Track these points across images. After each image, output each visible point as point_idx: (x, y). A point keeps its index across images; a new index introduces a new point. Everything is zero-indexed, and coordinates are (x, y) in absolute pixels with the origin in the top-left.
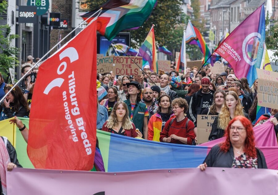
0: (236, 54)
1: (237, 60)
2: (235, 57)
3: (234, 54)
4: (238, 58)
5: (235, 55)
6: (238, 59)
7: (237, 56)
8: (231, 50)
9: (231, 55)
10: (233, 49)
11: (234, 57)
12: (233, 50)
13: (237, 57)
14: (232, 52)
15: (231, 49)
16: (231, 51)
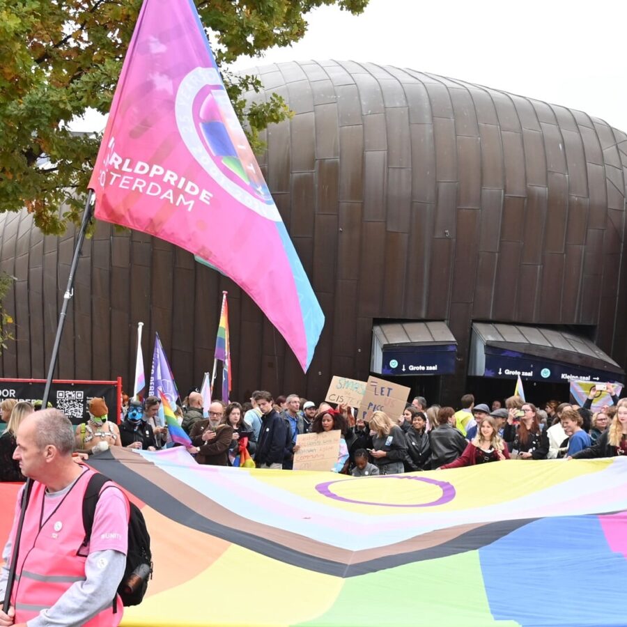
0: (170, 177)
1: (192, 202)
2: (171, 191)
3: (158, 179)
4: (187, 190)
5: (166, 186)
6: (196, 198)
7: (180, 186)
8: (137, 170)
9: (148, 193)
10: (140, 164)
11: (165, 195)
12: (142, 168)
13: (182, 191)
14: (146, 177)
15: (132, 165)
16: (137, 176)
